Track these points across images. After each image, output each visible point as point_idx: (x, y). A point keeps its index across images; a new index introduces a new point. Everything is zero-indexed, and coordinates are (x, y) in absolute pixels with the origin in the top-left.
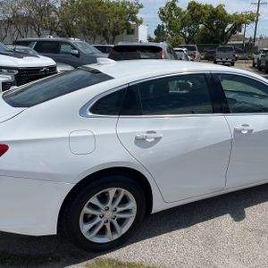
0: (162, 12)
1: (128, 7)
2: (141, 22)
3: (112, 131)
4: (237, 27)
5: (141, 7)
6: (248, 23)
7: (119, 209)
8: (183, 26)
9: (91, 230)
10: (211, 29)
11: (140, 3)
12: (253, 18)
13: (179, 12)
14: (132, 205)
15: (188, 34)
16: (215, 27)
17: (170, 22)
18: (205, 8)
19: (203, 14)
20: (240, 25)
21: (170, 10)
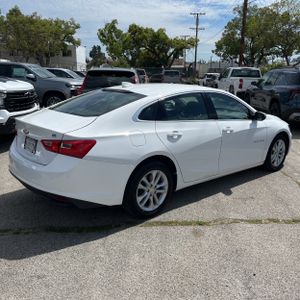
0: (102, 34)
1: (63, 27)
2: (78, 43)
3: (153, 131)
4: (179, 51)
5: (78, 27)
6: (189, 48)
7: (158, 186)
8: (125, 48)
9: (141, 202)
10: (154, 52)
11: (76, 23)
12: (194, 43)
13: (119, 33)
14: (165, 183)
15: (130, 58)
16: (157, 51)
17: (111, 44)
18: (147, 31)
19: (145, 37)
20: (181, 49)
21: (110, 32)
